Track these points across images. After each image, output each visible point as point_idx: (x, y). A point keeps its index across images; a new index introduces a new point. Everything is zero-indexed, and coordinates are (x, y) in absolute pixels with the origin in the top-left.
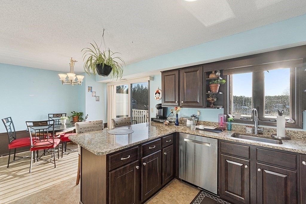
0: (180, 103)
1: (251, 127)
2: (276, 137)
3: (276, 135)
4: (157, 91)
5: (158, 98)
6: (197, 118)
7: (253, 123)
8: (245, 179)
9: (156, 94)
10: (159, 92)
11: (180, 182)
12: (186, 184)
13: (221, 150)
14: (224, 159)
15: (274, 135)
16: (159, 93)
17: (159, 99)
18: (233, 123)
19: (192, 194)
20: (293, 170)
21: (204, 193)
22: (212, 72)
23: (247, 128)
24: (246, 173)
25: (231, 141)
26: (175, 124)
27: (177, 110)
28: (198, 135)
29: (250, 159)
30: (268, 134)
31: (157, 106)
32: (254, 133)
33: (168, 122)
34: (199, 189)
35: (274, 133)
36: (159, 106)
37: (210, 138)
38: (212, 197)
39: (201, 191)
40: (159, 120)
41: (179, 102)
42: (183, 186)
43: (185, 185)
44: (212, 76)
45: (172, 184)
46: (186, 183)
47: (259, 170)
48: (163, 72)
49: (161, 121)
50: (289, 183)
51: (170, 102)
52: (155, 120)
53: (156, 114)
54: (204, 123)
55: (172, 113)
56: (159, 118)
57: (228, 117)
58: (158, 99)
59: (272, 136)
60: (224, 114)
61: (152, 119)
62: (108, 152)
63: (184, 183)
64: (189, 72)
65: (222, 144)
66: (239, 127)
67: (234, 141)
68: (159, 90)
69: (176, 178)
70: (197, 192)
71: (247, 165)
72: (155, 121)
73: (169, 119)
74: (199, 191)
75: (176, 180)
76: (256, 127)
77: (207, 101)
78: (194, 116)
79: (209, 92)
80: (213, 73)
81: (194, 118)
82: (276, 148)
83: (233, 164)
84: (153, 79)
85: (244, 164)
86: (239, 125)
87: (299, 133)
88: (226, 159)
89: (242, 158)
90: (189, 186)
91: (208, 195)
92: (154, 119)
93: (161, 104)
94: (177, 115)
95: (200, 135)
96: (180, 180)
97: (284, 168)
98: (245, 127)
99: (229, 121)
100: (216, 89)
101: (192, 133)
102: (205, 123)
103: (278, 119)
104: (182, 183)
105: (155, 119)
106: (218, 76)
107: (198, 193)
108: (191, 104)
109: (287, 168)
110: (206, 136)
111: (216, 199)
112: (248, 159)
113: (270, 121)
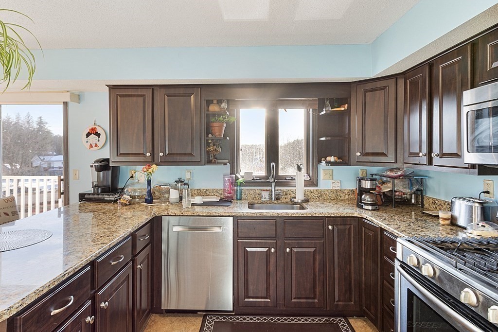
0: (155, 156)
1: (267, 190)
2: (296, 200)
3: (295, 198)
4: (92, 129)
5: (94, 146)
6: (186, 184)
7: (269, 184)
8: (271, 269)
9: (88, 135)
10: (97, 133)
11: (163, 316)
12: (174, 316)
13: (238, 234)
14: (243, 248)
15: (292, 198)
16: (98, 135)
17: (97, 148)
18: (242, 188)
19: (193, 328)
20: (320, 239)
21: (211, 318)
22: (213, 100)
23: (263, 193)
24: (273, 260)
25: (253, 215)
26: (146, 200)
27: (150, 170)
28: (200, 216)
29: (277, 239)
30: (286, 198)
31: (97, 164)
32: (271, 199)
33: (129, 197)
34: (200, 315)
35: (292, 195)
36: (101, 164)
37: (220, 216)
38: (224, 318)
39: (205, 316)
40: (100, 197)
41: (153, 154)
42: (172, 322)
43: (174, 319)
44: (214, 108)
45: (148, 327)
46: (174, 314)
47: (288, 250)
48: (113, 88)
49: (107, 197)
50: (317, 257)
51: (132, 154)
52: (91, 196)
53: (93, 183)
54: (199, 191)
55: (132, 177)
56: (102, 192)
57: (237, 178)
58: (94, 148)
59: (291, 200)
60: (231, 174)
61: (82, 197)
62: (17, 305)
63: (171, 316)
64: (174, 95)
65: (239, 223)
66: (252, 192)
67: (257, 214)
68: (97, 127)
69: (152, 313)
70: (198, 321)
71: (274, 248)
72: (90, 200)
73: (127, 191)
74: (202, 318)
75: (153, 317)
76: (273, 190)
77: (207, 151)
78: (180, 181)
79: (210, 136)
80: (214, 102)
81: (181, 185)
82: (305, 215)
83: (255, 252)
84: (79, 99)
85: (269, 248)
86: (251, 190)
87: (315, 191)
88: (245, 247)
89: (267, 239)
90: (181, 318)
91: (217, 318)
92: (86, 196)
93: (107, 160)
94: (149, 182)
95: (205, 215)
96: (163, 313)
97: (312, 239)
98: (259, 191)
99: (239, 184)
100: (221, 132)
101: (189, 214)
102: (200, 193)
103: (297, 176)
104: (167, 316)
105: (89, 194)
106: (224, 110)
107: (201, 323)
108: (178, 157)
109: (314, 239)
110: (215, 214)
111: (231, 319)
112: (275, 238)
113: (286, 179)
